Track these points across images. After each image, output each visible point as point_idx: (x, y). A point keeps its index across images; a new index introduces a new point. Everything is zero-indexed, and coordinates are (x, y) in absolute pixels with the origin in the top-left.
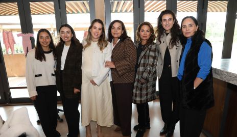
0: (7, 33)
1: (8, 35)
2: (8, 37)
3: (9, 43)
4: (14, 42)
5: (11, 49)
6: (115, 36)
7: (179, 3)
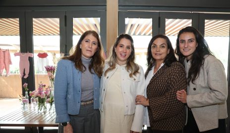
0: (4, 52)
1: (4, 54)
2: (4, 57)
3: (4, 63)
4: (10, 62)
5: (6, 69)
6: (158, 57)
7: (207, 22)
